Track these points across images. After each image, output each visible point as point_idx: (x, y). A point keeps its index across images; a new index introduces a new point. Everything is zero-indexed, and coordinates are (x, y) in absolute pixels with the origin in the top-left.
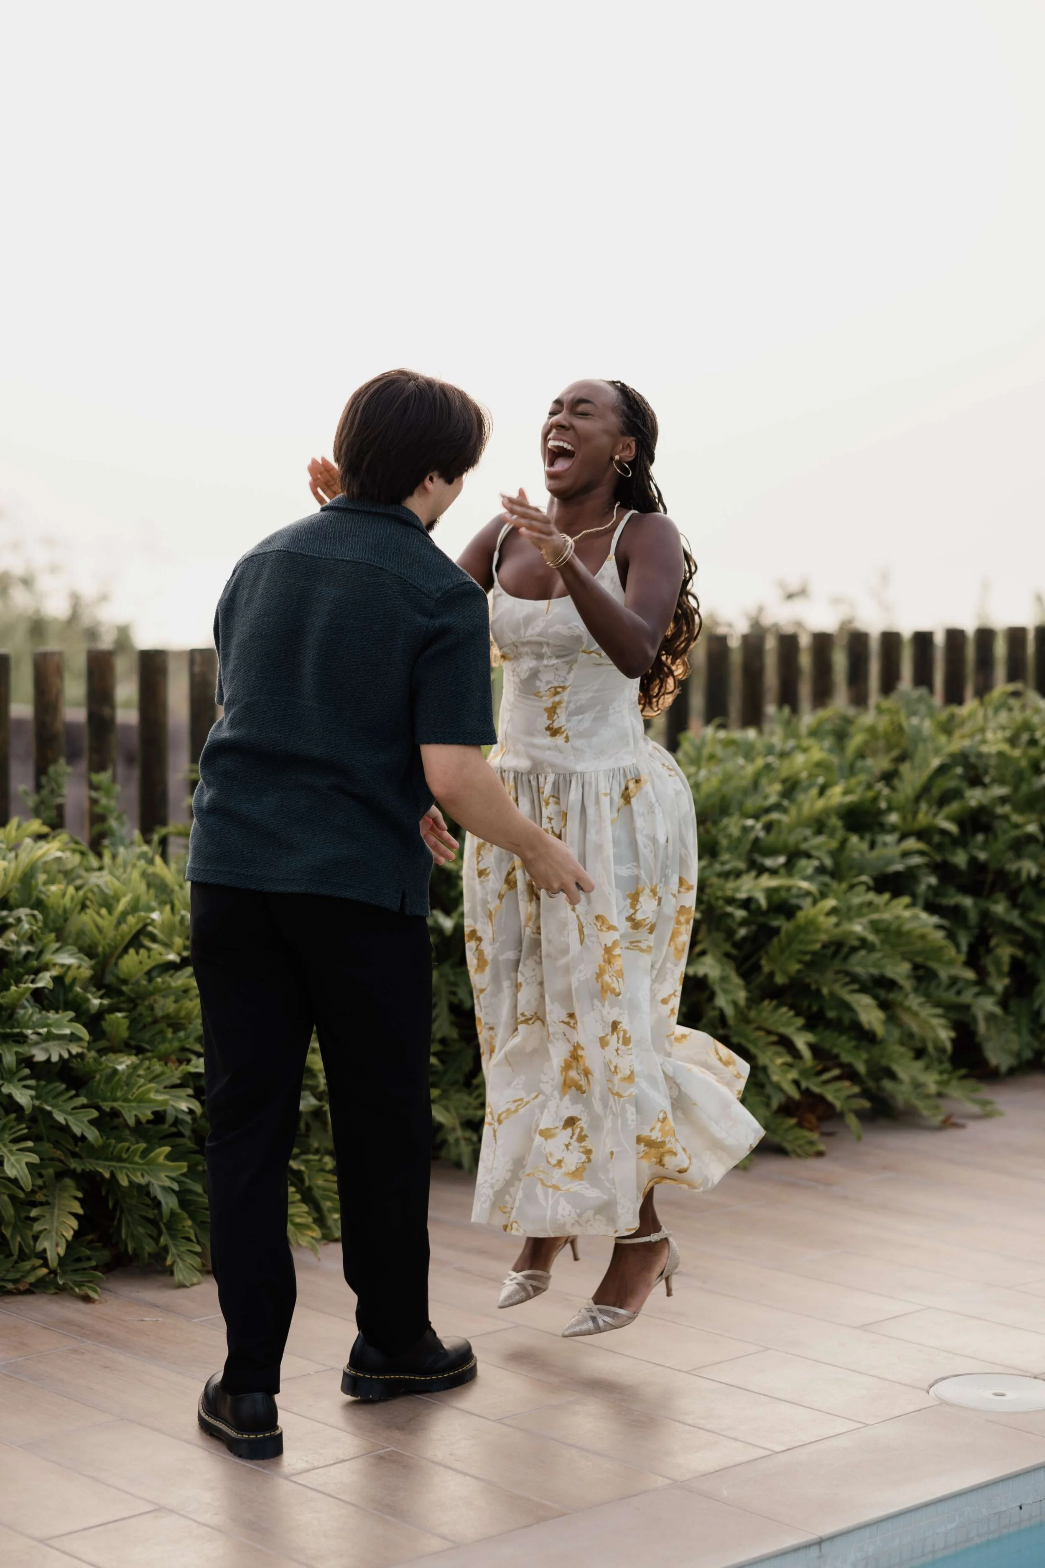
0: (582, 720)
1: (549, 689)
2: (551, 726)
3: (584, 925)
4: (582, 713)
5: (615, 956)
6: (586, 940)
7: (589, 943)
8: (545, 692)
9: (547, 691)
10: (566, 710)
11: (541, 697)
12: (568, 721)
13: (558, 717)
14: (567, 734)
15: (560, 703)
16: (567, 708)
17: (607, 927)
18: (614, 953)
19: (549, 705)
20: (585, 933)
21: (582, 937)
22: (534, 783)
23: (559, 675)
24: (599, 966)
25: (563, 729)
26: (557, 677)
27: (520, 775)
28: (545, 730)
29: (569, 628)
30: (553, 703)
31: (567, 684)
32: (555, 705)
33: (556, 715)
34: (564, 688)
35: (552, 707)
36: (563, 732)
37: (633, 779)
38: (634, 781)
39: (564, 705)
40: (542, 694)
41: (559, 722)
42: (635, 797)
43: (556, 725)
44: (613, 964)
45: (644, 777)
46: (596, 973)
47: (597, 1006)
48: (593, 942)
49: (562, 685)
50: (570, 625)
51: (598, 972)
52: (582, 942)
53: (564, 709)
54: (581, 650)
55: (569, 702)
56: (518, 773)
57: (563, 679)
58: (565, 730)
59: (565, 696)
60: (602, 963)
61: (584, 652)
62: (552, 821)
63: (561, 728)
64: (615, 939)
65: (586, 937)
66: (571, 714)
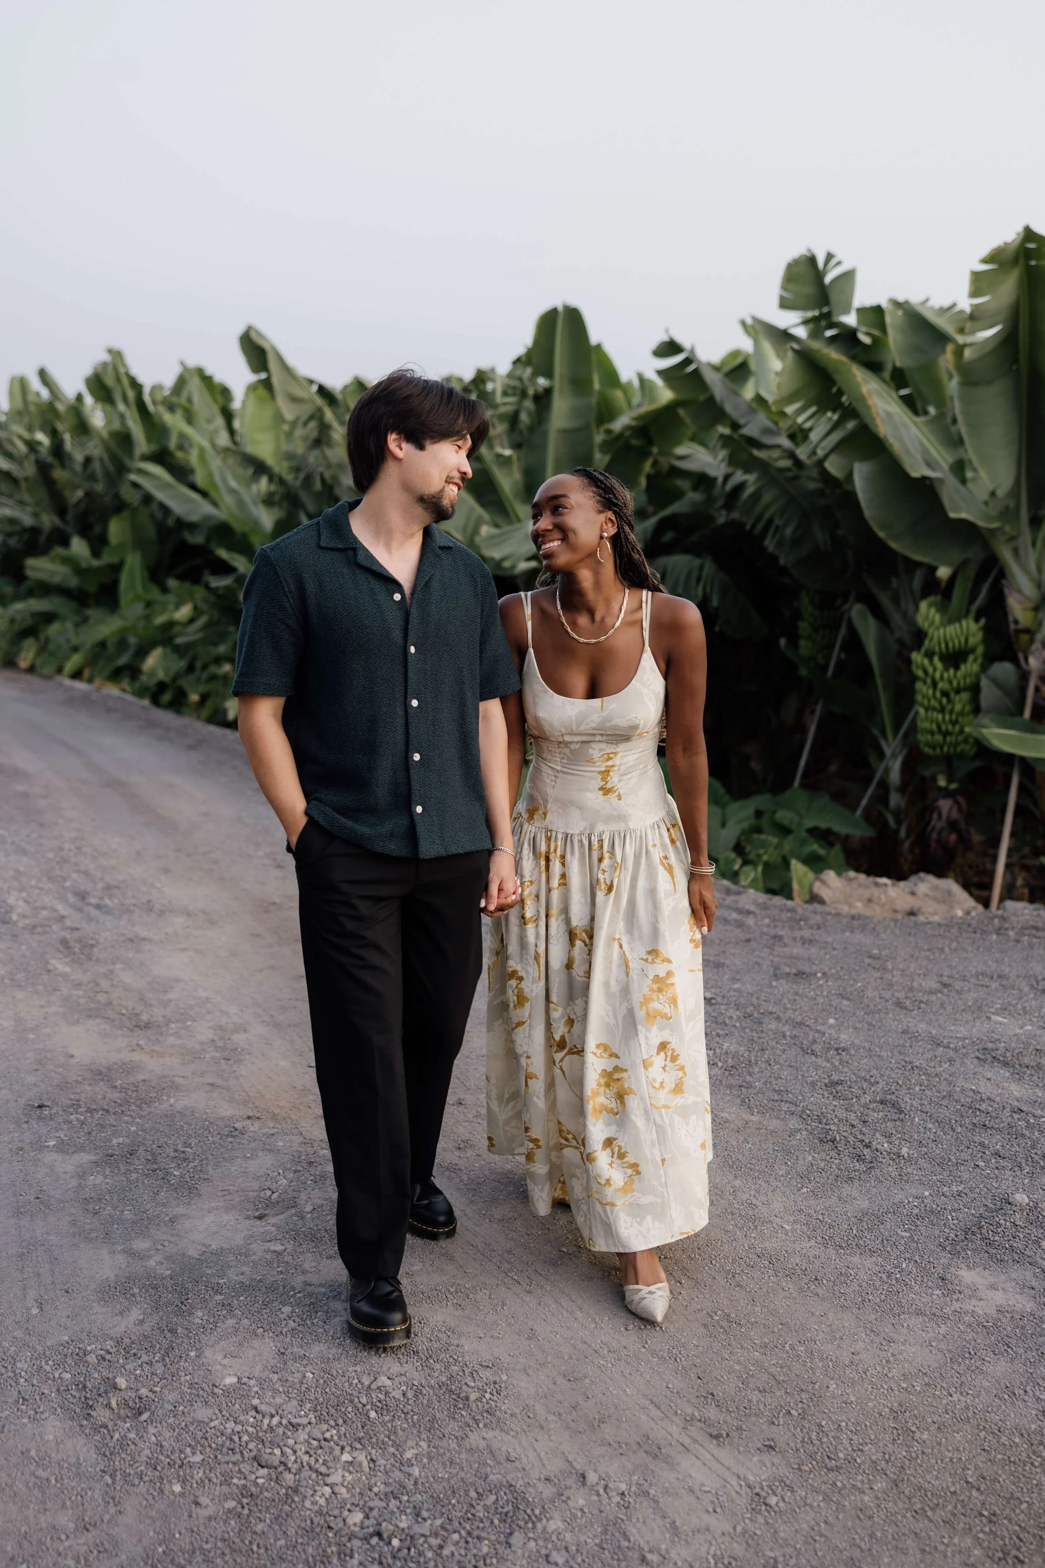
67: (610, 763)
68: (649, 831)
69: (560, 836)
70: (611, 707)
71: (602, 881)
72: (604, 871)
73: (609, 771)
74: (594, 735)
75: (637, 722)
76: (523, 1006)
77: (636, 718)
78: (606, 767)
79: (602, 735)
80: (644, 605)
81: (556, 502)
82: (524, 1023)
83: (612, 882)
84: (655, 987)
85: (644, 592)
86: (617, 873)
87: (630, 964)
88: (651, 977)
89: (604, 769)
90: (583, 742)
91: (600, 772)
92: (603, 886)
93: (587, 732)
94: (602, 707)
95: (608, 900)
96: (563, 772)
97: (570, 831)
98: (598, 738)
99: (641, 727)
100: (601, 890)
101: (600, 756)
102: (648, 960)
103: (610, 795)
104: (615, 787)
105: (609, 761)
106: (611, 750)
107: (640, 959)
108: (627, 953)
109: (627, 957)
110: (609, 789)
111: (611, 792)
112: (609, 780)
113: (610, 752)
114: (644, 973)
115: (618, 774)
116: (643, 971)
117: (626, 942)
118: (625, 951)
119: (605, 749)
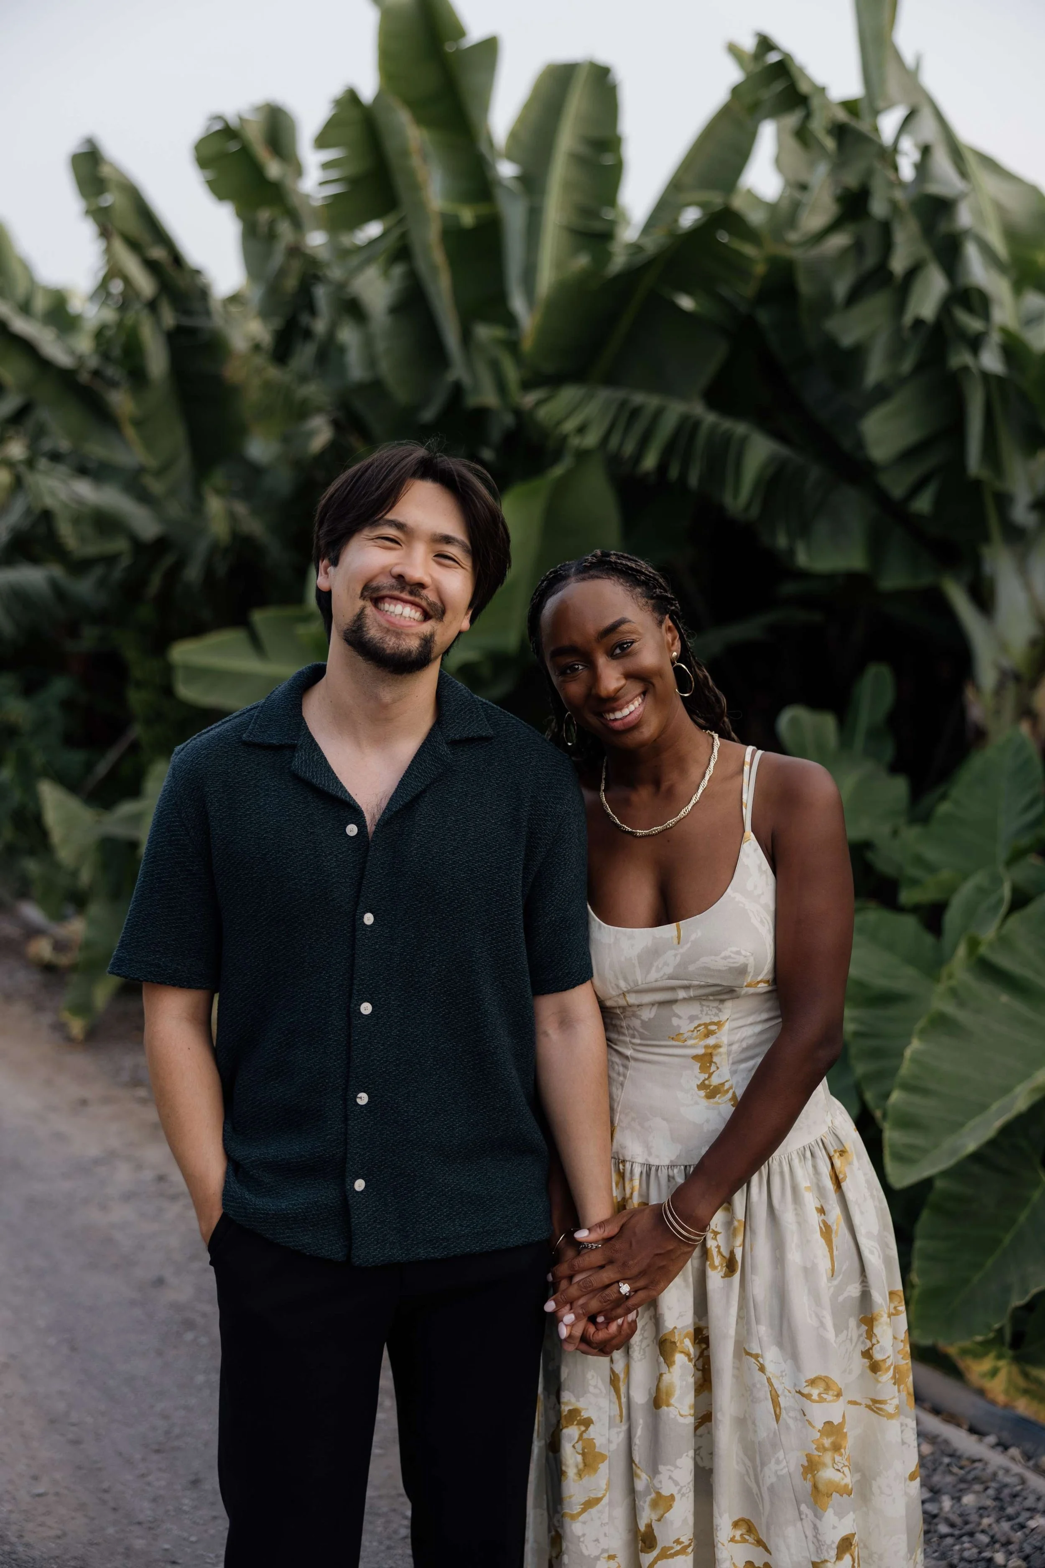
1: (696, 1028)
2: (707, 1082)
3: (779, 1393)
5: (845, 1438)
6: (784, 1414)
7: (789, 1421)
8: (690, 1034)
9: (693, 1031)
10: (729, 1057)
11: (685, 1041)
12: (733, 1073)
13: (718, 1068)
14: (733, 1094)
15: (717, 1046)
16: (729, 1053)
17: (835, 1393)
20: (782, 1405)
21: (777, 1411)
23: (708, 1008)
24: (807, 1455)
25: (727, 1086)
26: (704, 1010)
28: (696, 1088)
29: (725, 958)
31: (723, 1019)
32: (709, 1051)
33: (713, 1064)
34: (719, 1024)
35: (705, 1053)
36: (728, 1091)
37: (836, 1152)
38: (838, 1154)
39: (723, 1050)
40: (685, 1036)
41: (719, 1076)
42: (847, 1180)
43: (715, 1081)
46: (802, 1465)
47: (807, 1516)
48: (795, 1419)
49: (716, 1020)
51: (805, 1463)
52: (777, 1418)
53: (725, 1057)
54: (745, 984)
55: (730, 1045)
57: (714, 1011)
58: (730, 1088)
59: (722, 1036)
60: (815, 1453)
61: (749, 985)
62: (718, 1237)
63: (723, 1084)
65: (783, 1411)
66: (736, 1064)
67: (711, 1041)
68: (796, 1162)
69: (637, 1170)
70: (693, 937)
71: (714, 1252)
72: (716, 1233)
73: (711, 1055)
74: (673, 989)
75: (741, 960)
76: (595, 1470)
77: (738, 953)
78: (706, 1047)
79: (686, 988)
80: (746, 768)
81: (615, 638)
82: (598, 1500)
83: (732, 1253)
84: (827, 1442)
85: (750, 749)
86: (739, 1240)
87: (781, 1400)
88: (819, 1425)
89: (701, 1051)
90: (662, 1004)
91: (696, 1057)
92: (717, 1260)
93: (660, 984)
94: (679, 937)
95: (730, 1286)
96: (636, 1060)
97: (654, 1161)
98: (682, 994)
99: (751, 969)
100: (714, 1267)
101: (693, 1029)
102: (811, 1395)
103: (719, 1098)
104: (726, 1084)
105: (708, 1037)
106: (710, 1019)
107: (797, 1392)
108: (773, 1381)
109: (775, 1387)
110: (715, 1087)
111: (719, 1093)
112: (714, 1071)
113: (708, 1021)
114: (806, 1418)
115: (728, 1060)
116: (805, 1415)
117: (772, 1361)
118: (771, 1376)
119: (700, 1016)
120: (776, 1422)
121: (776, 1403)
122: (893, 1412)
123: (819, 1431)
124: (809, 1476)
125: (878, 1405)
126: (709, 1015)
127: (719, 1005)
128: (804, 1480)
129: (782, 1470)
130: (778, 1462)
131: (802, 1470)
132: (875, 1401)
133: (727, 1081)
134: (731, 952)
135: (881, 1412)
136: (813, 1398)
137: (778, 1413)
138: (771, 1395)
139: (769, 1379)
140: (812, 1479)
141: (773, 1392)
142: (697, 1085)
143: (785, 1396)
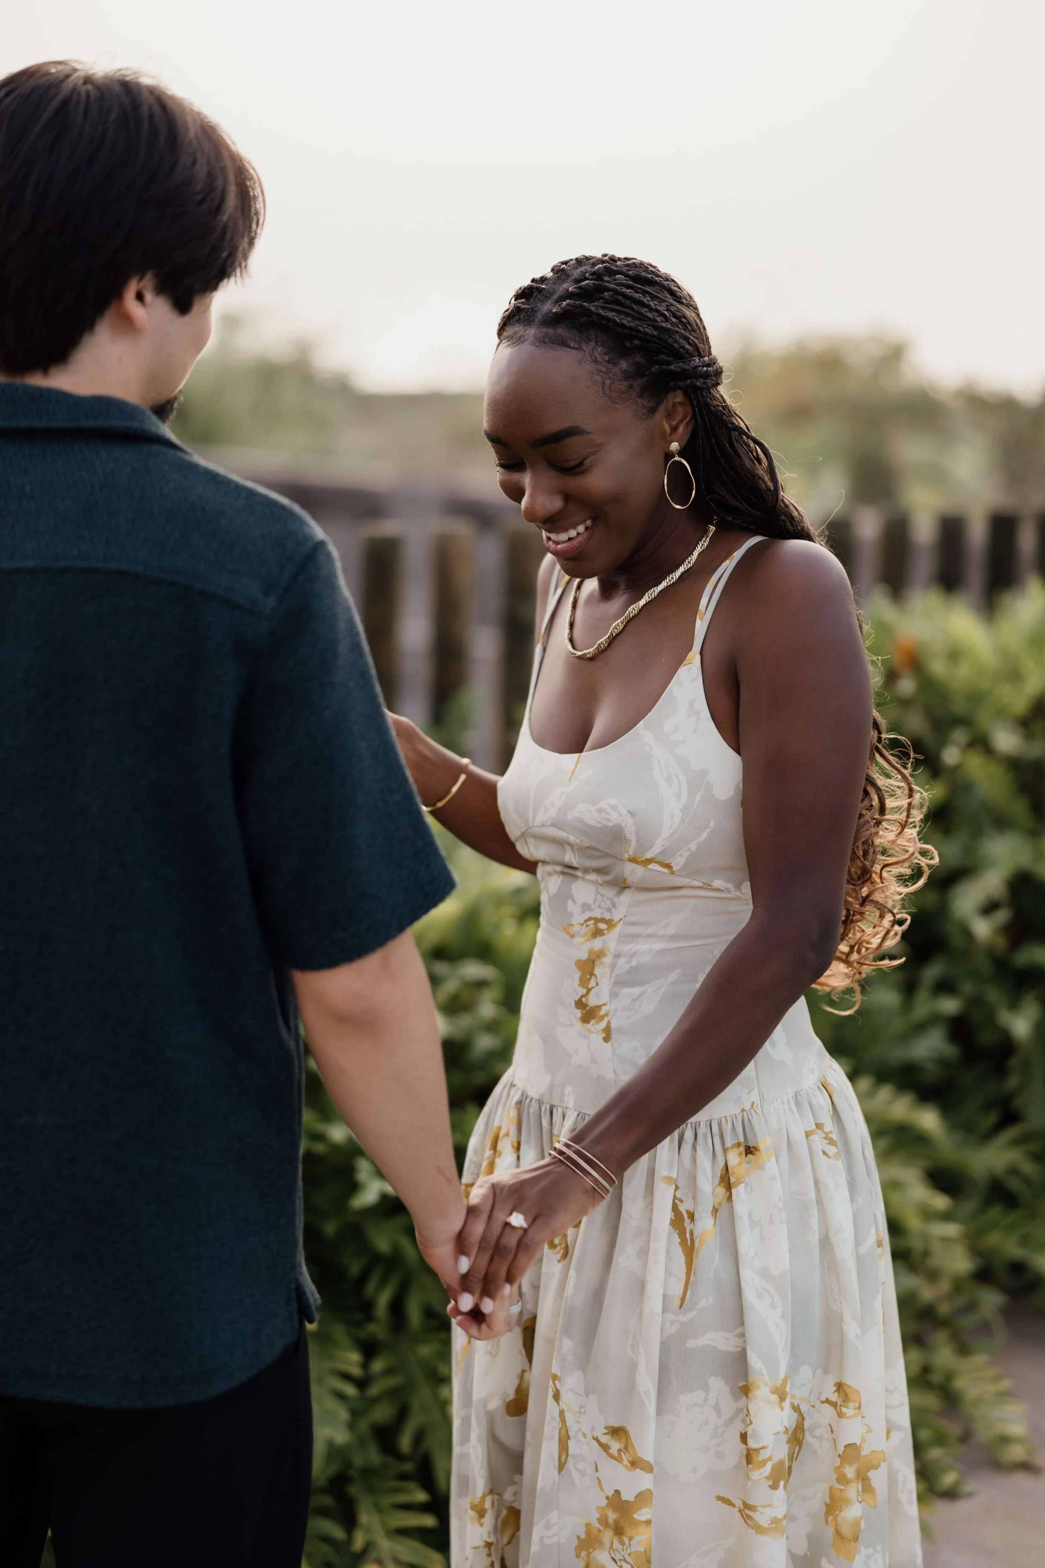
0: (641, 995)
1: (586, 921)
2: (584, 1001)
3: (571, 1433)
4: (640, 984)
5: (636, 1524)
6: (570, 1464)
7: (575, 1475)
8: (579, 927)
9: (582, 925)
10: (612, 972)
11: (573, 936)
12: (614, 995)
13: (597, 984)
14: (609, 1023)
15: (601, 954)
16: (613, 967)
17: (631, 1459)
18: (636, 1516)
19: (584, 956)
20: (571, 1452)
21: (563, 1457)
22: (545, 1122)
23: (603, 896)
24: (588, 1525)
25: (603, 1012)
26: (599, 897)
27: (528, 1100)
28: (573, 1004)
29: (600, 811)
30: (591, 952)
31: (616, 918)
32: (593, 958)
33: (593, 977)
34: (610, 924)
35: (588, 959)
36: (602, 1018)
37: (739, 1145)
38: (742, 1149)
39: (608, 960)
40: (575, 929)
41: (598, 995)
42: (742, 1186)
44: (631, 1539)
45: (764, 1143)
46: (578, 1537)
48: (583, 1473)
49: (607, 916)
50: (602, 804)
51: (583, 1536)
52: (561, 1466)
53: (608, 970)
54: (626, 856)
55: (617, 956)
56: (527, 1097)
57: (608, 903)
58: (607, 1015)
59: (611, 941)
60: (597, 1525)
61: (633, 860)
63: (599, 1007)
64: (644, 1489)
65: (570, 1459)
66: (620, 983)
67: (598, 945)
73: (594, 963)
75: (615, 818)
77: (615, 808)
87: (572, 1444)
88: (609, 1492)
91: (578, 963)
101: (582, 922)
102: (609, 1448)
103: (593, 1025)
104: (603, 1007)
105: (596, 937)
106: (602, 913)
107: (594, 1438)
108: (568, 1416)
109: (568, 1425)
110: (591, 1008)
111: (594, 1018)
112: (593, 988)
113: (599, 916)
114: (597, 1474)
115: (611, 977)
116: (597, 1471)
117: (572, 1390)
118: (565, 1409)
119: (592, 906)
120: (557, 1472)
121: (563, 1447)
122: (766, 1525)
123: (607, 1498)
124: (584, 1553)
125: (747, 1511)
126: (601, 908)
127: (615, 896)
128: (577, 1557)
129: (550, 1537)
130: (547, 1526)
131: (576, 1543)
132: (746, 1506)
133: (604, 1005)
134: (608, 804)
135: (749, 1522)
136: (611, 1451)
137: (563, 1461)
138: (559, 1434)
139: (562, 1413)
140: (586, 1558)
141: (563, 1431)
142: (575, 1002)
143: (578, 1441)
